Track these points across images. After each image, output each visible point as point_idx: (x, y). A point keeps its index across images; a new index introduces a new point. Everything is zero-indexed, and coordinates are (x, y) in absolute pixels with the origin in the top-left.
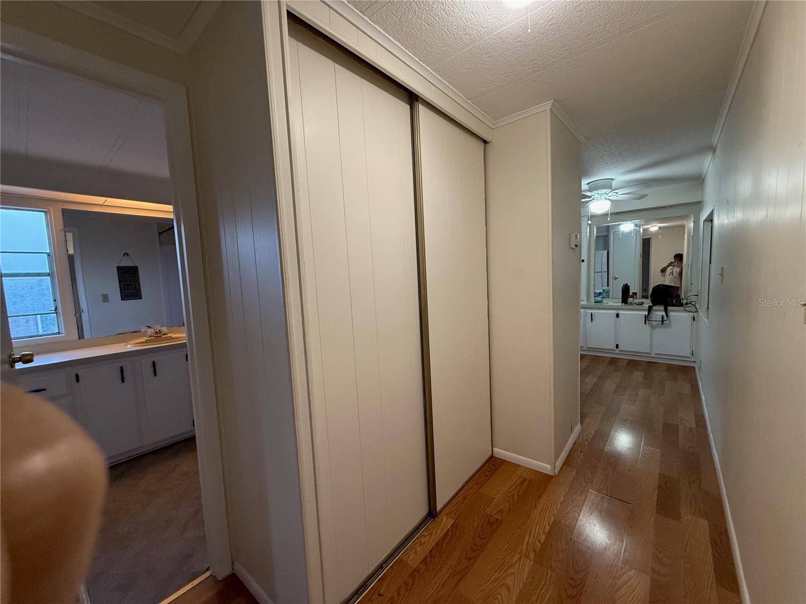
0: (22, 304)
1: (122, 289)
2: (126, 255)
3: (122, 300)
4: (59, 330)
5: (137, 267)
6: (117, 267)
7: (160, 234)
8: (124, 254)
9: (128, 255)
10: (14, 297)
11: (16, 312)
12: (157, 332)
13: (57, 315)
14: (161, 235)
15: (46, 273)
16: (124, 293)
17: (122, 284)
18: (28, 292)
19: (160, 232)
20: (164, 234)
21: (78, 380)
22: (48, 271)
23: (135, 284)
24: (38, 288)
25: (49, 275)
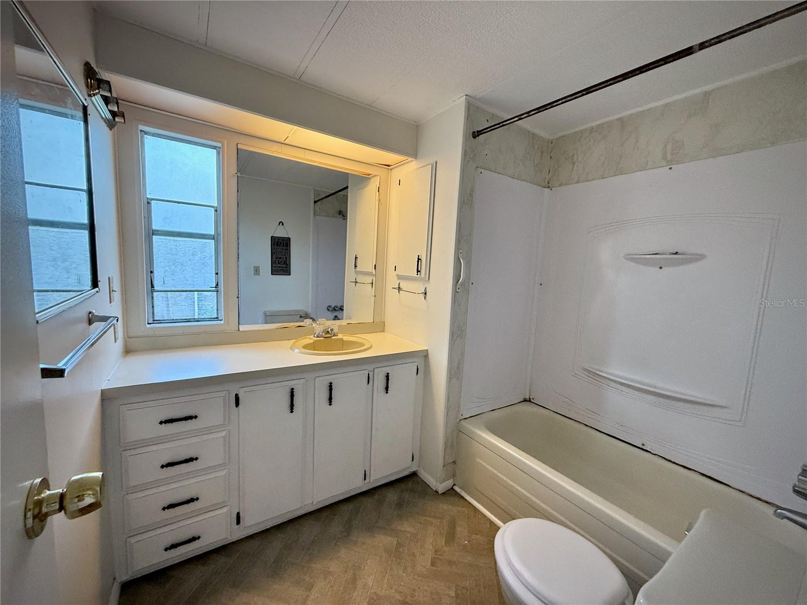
0: (182, 275)
1: (273, 261)
2: (281, 224)
3: (272, 274)
4: (218, 314)
5: (289, 238)
6: (272, 237)
7: (315, 202)
8: (280, 223)
9: (283, 225)
10: (174, 264)
11: (174, 286)
12: (328, 332)
13: (217, 294)
14: (316, 204)
15: (211, 235)
16: (274, 267)
17: (274, 257)
18: (189, 260)
19: (316, 200)
20: (319, 203)
21: (237, 404)
22: (213, 233)
23: (286, 258)
24: (200, 256)
25: (214, 239)
